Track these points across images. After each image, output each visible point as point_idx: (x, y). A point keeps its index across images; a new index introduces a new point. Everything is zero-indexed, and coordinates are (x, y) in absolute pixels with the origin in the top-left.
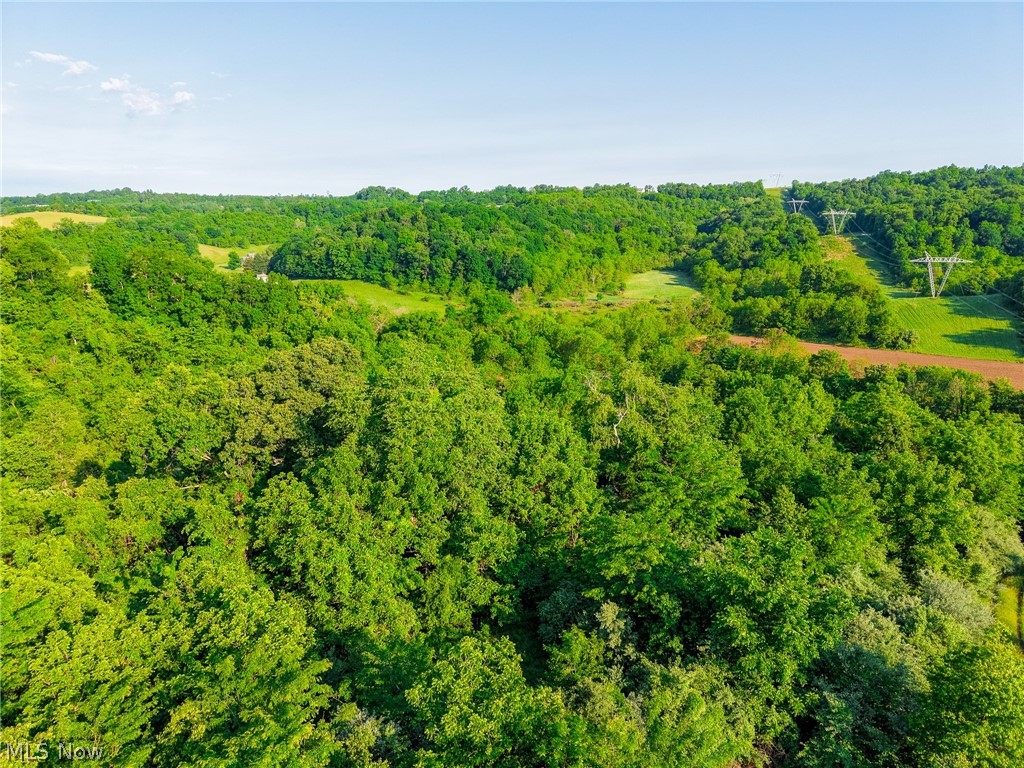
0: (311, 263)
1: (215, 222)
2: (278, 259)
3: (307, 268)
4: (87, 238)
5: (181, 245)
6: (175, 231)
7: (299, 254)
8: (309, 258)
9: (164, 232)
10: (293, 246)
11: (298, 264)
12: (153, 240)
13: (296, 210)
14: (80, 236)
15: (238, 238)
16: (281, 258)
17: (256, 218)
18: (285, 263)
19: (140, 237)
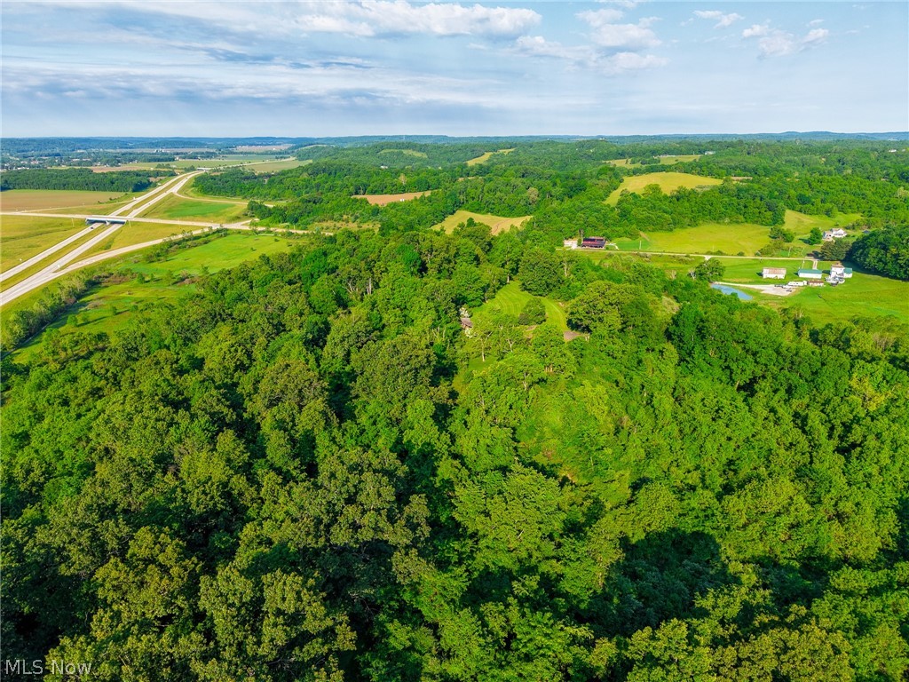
0: (896, 262)
1: (810, 185)
2: (860, 248)
3: (890, 266)
4: (693, 204)
5: (769, 214)
6: (767, 200)
7: (885, 248)
8: (896, 256)
9: (758, 200)
10: (881, 238)
11: (880, 260)
12: (745, 207)
13: (903, 177)
14: (688, 200)
15: (828, 205)
16: (864, 248)
17: (854, 183)
18: (866, 256)
19: (736, 204)
